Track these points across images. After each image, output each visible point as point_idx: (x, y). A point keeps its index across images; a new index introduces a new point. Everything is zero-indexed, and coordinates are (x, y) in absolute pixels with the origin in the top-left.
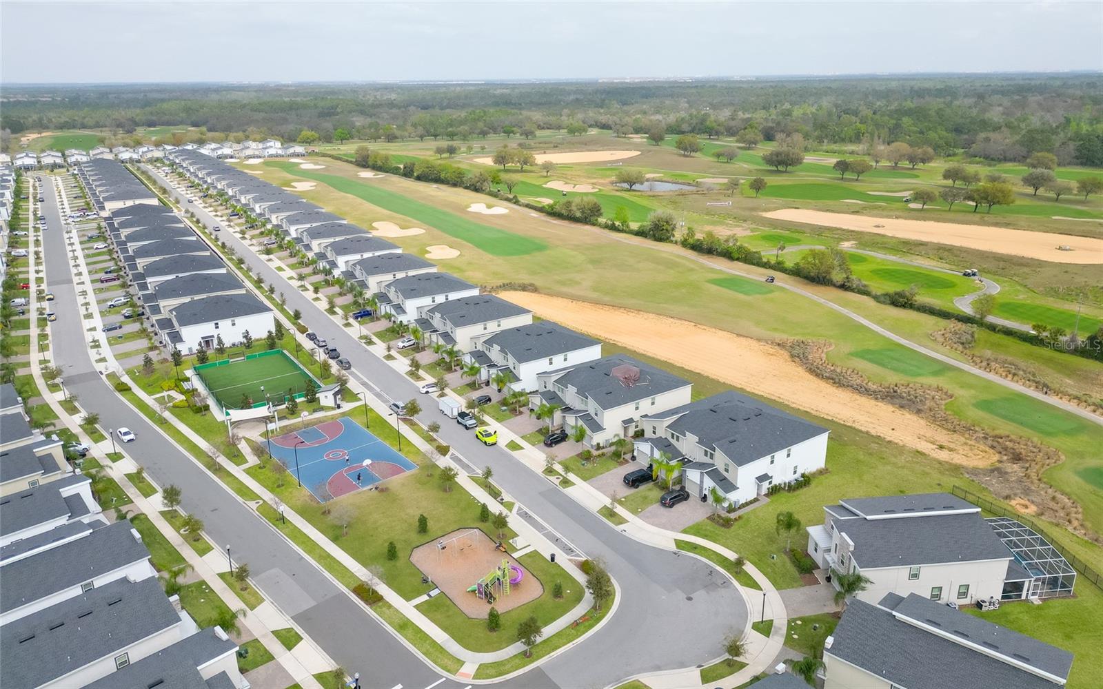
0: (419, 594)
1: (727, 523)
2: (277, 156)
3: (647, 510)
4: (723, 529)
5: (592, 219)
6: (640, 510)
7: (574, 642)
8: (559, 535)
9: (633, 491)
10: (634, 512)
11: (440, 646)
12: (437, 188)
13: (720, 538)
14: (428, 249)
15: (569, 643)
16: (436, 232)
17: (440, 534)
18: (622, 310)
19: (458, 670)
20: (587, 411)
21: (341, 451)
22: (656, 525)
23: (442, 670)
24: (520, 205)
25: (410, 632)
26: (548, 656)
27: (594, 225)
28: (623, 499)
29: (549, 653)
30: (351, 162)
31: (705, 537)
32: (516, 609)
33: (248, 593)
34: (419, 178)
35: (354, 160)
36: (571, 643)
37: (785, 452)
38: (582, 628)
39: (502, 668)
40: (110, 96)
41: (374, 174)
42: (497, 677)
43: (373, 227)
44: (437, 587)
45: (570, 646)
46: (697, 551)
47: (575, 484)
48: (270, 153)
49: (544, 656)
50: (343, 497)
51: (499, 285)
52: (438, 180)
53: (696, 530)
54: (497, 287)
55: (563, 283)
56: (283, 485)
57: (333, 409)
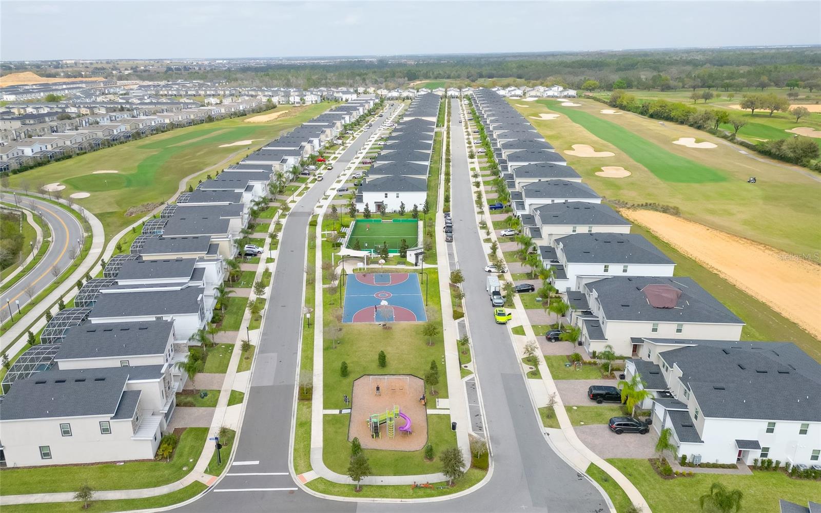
0: (335, 408)
1: (667, 474)
2: (553, 97)
3: (589, 426)
4: (658, 477)
5: (805, 160)
6: (583, 423)
7: (403, 500)
8: (483, 412)
9: (594, 404)
10: (575, 423)
11: (310, 450)
12: (663, 124)
13: (645, 484)
14: (602, 168)
15: (399, 498)
16: (625, 156)
17: (392, 373)
18: (761, 247)
19: (302, 473)
20: (598, 318)
21: (388, 294)
22: (584, 442)
23: (293, 467)
24: (735, 143)
25: (302, 430)
26: (372, 499)
27: (804, 166)
28: (575, 408)
29: (375, 497)
30: (604, 102)
31: (629, 476)
32: (386, 451)
33: (246, 362)
34: (652, 116)
35: (609, 101)
36: (400, 500)
37: (797, 425)
38: (421, 492)
39: (331, 488)
40: (482, 60)
41: (615, 111)
42: (320, 492)
43: (572, 148)
44: (351, 409)
45: (398, 501)
46: (606, 484)
47: (542, 379)
48: (548, 95)
49: (368, 497)
50: (359, 323)
51: (640, 204)
52: (669, 119)
53: (625, 467)
54: (638, 205)
55: (712, 212)
56: (333, 304)
57: (412, 265)
